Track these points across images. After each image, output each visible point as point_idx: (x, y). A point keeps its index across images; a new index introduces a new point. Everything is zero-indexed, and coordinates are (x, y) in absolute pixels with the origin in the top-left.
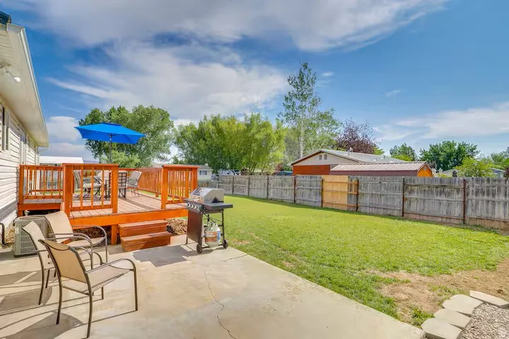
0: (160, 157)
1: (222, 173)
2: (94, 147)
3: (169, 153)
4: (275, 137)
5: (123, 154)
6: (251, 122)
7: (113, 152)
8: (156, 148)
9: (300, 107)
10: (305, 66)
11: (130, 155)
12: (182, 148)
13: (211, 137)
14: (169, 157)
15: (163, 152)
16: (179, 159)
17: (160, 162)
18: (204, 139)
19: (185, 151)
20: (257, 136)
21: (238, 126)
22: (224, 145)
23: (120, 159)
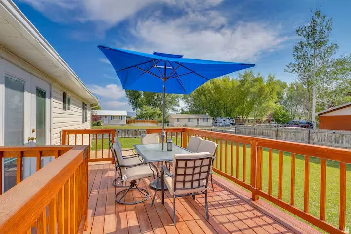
0: (173, 109)
1: (219, 120)
2: (133, 103)
3: (179, 106)
4: (268, 89)
5: (150, 107)
6: (245, 79)
7: (144, 106)
8: (171, 103)
9: (314, 56)
10: (318, 14)
11: (154, 108)
12: (187, 102)
13: (210, 93)
14: (179, 108)
15: (175, 105)
16: (185, 110)
17: (173, 113)
18: (204, 95)
19: (189, 104)
20: (252, 90)
21: (233, 83)
22: (220, 99)
23: (148, 111)
